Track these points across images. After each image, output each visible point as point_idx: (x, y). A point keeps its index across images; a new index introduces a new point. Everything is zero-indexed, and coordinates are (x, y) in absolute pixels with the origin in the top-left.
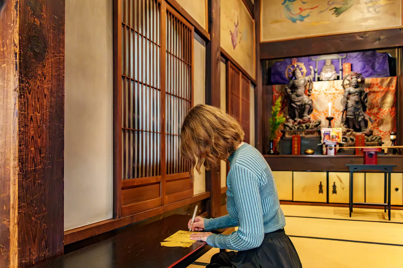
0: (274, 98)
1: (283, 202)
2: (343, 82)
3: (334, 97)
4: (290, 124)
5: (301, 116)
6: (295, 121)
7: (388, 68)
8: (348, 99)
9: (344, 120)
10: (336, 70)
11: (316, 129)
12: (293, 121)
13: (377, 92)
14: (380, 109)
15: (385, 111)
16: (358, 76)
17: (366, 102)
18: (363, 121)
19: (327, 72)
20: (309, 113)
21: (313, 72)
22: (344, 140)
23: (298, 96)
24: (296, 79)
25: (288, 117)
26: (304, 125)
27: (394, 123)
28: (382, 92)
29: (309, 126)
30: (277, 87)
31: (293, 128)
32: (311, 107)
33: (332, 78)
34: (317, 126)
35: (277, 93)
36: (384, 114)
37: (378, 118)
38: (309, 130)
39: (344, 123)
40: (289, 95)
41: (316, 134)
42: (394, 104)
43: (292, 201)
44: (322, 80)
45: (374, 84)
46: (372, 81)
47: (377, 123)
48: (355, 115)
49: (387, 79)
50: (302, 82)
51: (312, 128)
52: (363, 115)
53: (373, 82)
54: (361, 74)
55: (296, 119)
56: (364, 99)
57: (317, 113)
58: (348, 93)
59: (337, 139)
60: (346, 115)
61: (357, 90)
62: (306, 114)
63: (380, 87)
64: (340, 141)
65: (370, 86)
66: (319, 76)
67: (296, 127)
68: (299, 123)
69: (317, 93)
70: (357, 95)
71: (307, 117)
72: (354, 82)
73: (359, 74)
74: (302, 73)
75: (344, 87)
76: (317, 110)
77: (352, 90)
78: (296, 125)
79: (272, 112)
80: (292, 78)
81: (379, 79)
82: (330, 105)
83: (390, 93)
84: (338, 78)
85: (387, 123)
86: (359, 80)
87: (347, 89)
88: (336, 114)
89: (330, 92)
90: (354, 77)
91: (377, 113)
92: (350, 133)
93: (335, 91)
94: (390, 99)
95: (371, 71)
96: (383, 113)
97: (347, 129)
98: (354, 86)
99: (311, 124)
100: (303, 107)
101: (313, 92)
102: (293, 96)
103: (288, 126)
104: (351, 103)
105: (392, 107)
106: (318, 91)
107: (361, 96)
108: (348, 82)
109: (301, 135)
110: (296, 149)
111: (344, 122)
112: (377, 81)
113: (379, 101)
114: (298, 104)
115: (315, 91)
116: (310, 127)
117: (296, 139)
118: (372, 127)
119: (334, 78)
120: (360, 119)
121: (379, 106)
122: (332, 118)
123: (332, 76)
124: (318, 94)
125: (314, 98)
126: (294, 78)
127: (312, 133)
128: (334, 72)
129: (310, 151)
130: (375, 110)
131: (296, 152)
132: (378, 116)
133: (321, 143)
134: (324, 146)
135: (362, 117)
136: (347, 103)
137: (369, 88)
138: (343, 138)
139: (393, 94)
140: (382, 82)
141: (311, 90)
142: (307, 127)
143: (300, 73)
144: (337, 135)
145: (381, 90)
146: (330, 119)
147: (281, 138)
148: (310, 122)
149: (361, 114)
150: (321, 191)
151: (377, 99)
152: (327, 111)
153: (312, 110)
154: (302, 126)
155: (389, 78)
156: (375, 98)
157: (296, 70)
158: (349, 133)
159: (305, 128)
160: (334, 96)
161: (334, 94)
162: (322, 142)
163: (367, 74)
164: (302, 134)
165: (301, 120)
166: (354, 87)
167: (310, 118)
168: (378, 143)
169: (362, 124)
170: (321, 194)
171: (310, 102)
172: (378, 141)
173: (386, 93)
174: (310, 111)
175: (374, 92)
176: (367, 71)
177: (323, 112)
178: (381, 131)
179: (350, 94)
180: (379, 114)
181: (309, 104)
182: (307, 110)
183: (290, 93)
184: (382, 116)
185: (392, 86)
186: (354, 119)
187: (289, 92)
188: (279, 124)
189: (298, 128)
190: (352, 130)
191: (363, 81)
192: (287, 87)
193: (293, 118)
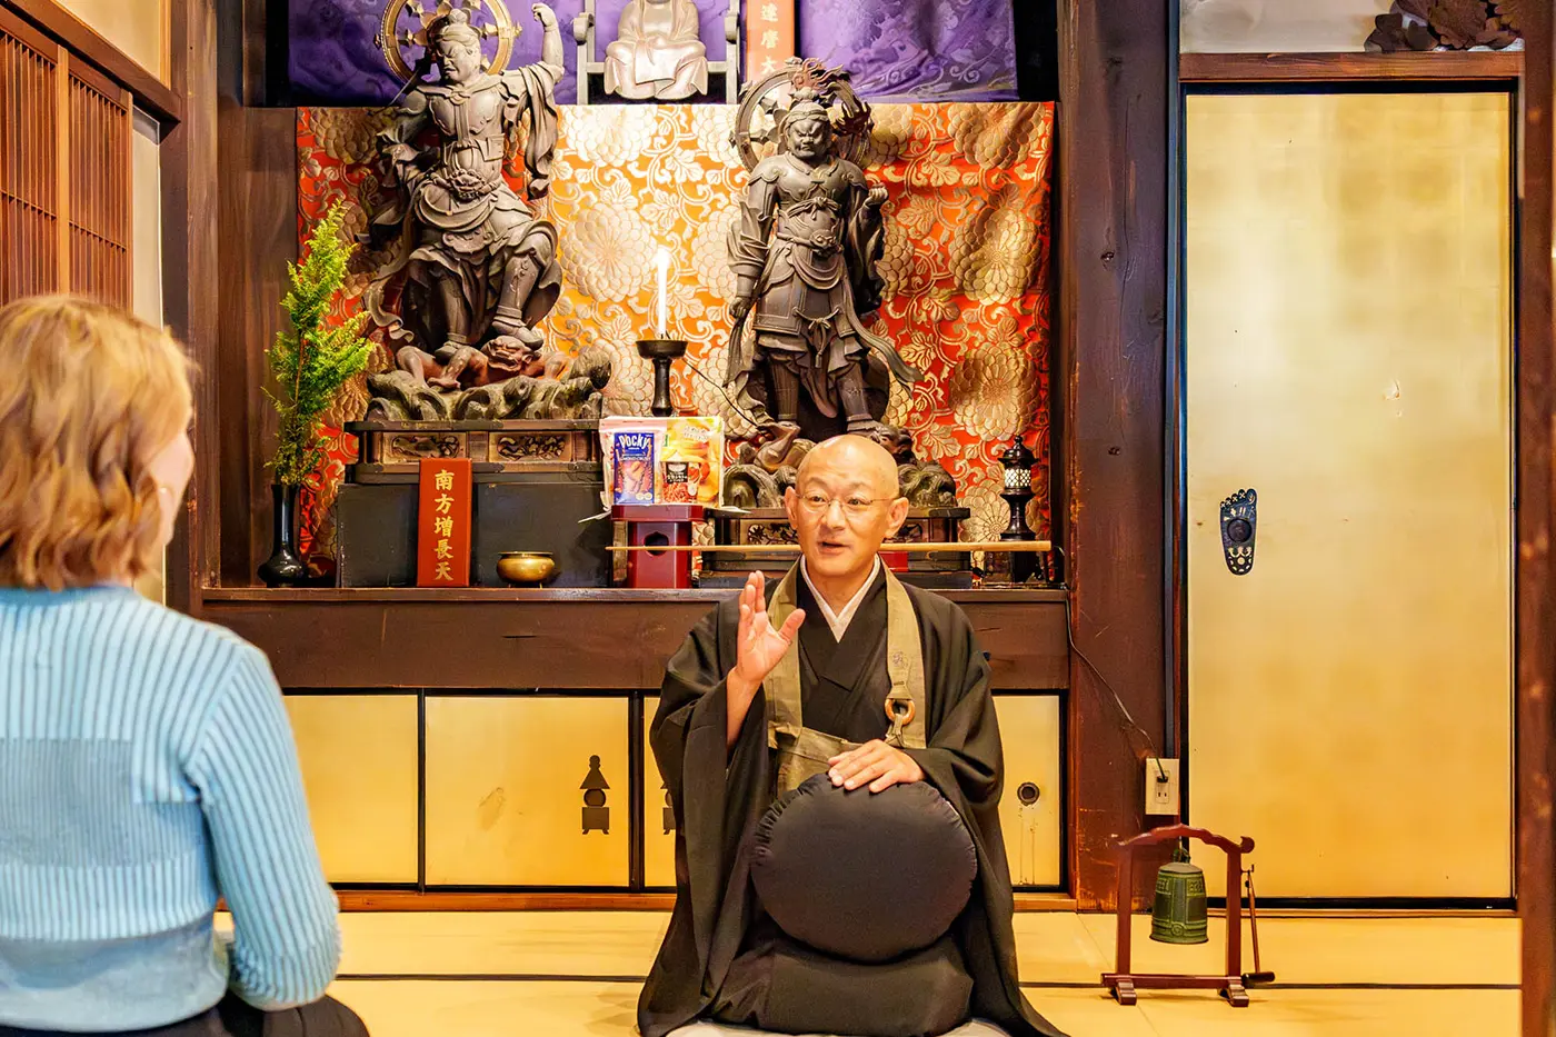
0: (307, 198)
1: (356, 894)
2: (742, 120)
3: (694, 211)
4: (411, 384)
5: (482, 331)
6: (444, 360)
7: (1010, 44)
8: (766, 227)
9: (749, 365)
10: (702, 34)
11: (569, 416)
12: (429, 358)
13: (945, 191)
14: (959, 299)
15: (989, 309)
16: (831, 84)
17: (878, 252)
18: (857, 369)
19: (647, 43)
20: (530, 315)
21: (554, 43)
22: (739, 489)
23: (459, 194)
24: (446, 81)
25: (396, 332)
26: (496, 390)
27: (1038, 389)
28: (972, 190)
29: (528, 400)
30: (325, 126)
31: (427, 407)
32: (543, 271)
33: (680, 91)
34: (577, 397)
35: (326, 161)
36: (984, 331)
37: (950, 352)
38: (529, 423)
39: (744, 381)
40: (401, 184)
41: (569, 447)
42: (1035, 273)
43: (418, 887)
44: (616, 98)
45: (925, 141)
46: (914, 123)
47: (945, 385)
48: (807, 332)
49: (1001, 113)
50: (489, 103)
51: (546, 414)
52: (857, 336)
53: (920, 132)
54: (846, 77)
55: (448, 348)
56: (864, 235)
57: (584, 310)
58: (771, 188)
59: (692, 487)
60: (760, 333)
61: (822, 174)
62: (509, 316)
63: (957, 161)
64: (715, 499)
65: (898, 151)
66: (598, 68)
67: (448, 402)
68: (469, 375)
69: (583, 176)
70: (822, 208)
71: (516, 336)
72: (803, 125)
73: (833, 78)
74: (489, 44)
75: (746, 149)
76: (584, 292)
77: (794, 174)
78: (447, 390)
79: (289, 302)
80: (423, 66)
81: (957, 113)
82: (662, 259)
83: (1019, 202)
84: (715, 90)
85: (997, 389)
86: (836, 113)
87: (765, 169)
88: (704, 318)
89: (665, 178)
90: (805, 91)
91: (944, 325)
92: (780, 444)
93: (697, 173)
94: (1014, 237)
95: (911, 55)
96: (974, 326)
97: (764, 419)
98: (803, 153)
99: (545, 382)
100: (495, 269)
101: (559, 170)
102: (429, 192)
103: (397, 396)
104: (785, 258)
105: (1026, 291)
106: (588, 165)
107: (844, 213)
108: (770, 123)
109: (479, 458)
110: (443, 547)
111: (744, 373)
112: (945, 122)
113: (956, 249)
114: (462, 245)
115: (575, 162)
116: (536, 405)
117: (444, 479)
118: (914, 410)
119: (690, 85)
120: (837, 362)
121: (956, 282)
122: (679, 348)
123: (678, 70)
124: (590, 186)
125: (567, 209)
126: (435, 73)
127: (548, 441)
128: (695, 48)
129: (529, 564)
130: (935, 305)
131: (443, 571)
132: (947, 341)
133: (599, 508)
134: (620, 525)
135: (855, 347)
136: (765, 254)
137: (899, 163)
138: (733, 478)
139: (1030, 214)
140: (973, 128)
141: (549, 156)
142: (518, 404)
143: (476, 45)
144: (694, 460)
145: (969, 179)
146: (662, 354)
147: (351, 473)
148: (540, 373)
149: (843, 329)
150: (595, 818)
151: (944, 237)
152: (647, 297)
153: (554, 290)
154: (484, 399)
155: (1013, 112)
156: (934, 229)
157: (446, 21)
158: (771, 448)
159: (503, 409)
160: (694, 202)
161: (690, 186)
162: (607, 499)
163: (889, 73)
164: (483, 447)
165: (482, 359)
166: (805, 160)
167: (536, 346)
168: (933, 518)
169: (852, 390)
170: (595, 833)
171: (537, 241)
172: (934, 499)
173: (998, 197)
174: (542, 296)
175: (926, 191)
176: (889, 57)
177: (625, 304)
178: (963, 438)
179: (778, 198)
180: (956, 328)
181: (531, 253)
182: (518, 292)
183: (413, 172)
184: (970, 344)
185: (1030, 163)
186: (806, 362)
187: (405, 164)
188: (331, 378)
189: (460, 411)
190: (794, 428)
191: (858, 122)
192: (390, 134)
193: (432, 338)
